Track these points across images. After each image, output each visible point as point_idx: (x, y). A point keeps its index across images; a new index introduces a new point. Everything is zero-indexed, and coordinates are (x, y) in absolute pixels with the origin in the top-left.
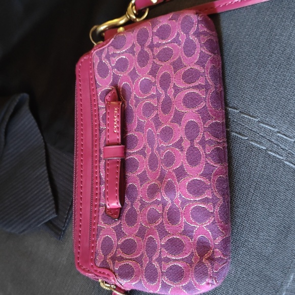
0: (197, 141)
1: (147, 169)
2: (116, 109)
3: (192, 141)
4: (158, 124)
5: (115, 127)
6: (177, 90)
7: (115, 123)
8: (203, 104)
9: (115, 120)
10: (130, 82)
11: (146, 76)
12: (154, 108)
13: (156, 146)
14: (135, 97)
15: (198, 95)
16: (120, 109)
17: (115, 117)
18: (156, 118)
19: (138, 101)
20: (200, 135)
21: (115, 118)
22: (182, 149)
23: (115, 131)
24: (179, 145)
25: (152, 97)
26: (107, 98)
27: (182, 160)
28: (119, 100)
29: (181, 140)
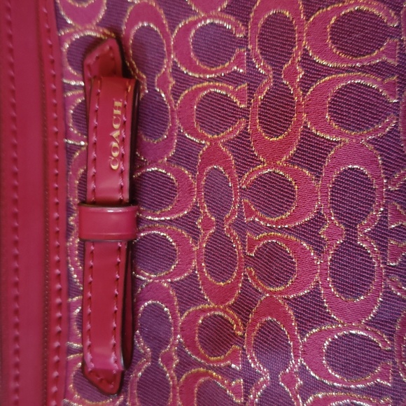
0: (365, 227)
1: (201, 270)
2: (118, 104)
3: (351, 227)
4: (247, 161)
5: (115, 154)
6: (314, 72)
7: (115, 144)
8: (390, 123)
9: (116, 134)
10: (161, 26)
11: (215, 17)
12: (236, 114)
13: (231, 217)
14: (176, 69)
15: (377, 94)
16: (129, 104)
17: (116, 126)
18: (241, 144)
19: (183, 82)
20: (377, 213)
21: (114, 130)
22: (318, 246)
23: (115, 167)
24: (310, 231)
25: (234, 79)
26: (91, 60)
27: (317, 277)
28: (126, 73)
29: (319, 220)
